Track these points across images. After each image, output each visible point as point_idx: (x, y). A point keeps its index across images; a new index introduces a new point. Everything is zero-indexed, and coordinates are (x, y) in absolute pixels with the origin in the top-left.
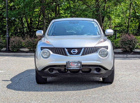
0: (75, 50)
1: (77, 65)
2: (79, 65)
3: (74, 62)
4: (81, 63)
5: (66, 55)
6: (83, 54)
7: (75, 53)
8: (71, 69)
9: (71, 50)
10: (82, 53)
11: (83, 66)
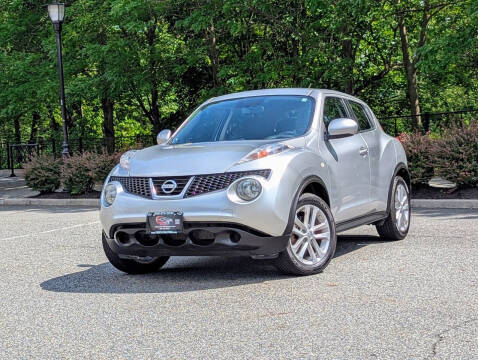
0: (171, 183)
1: (171, 224)
2: (178, 222)
3: (166, 216)
4: (181, 217)
5: (149, 196)
6: (189, 194)
7: (170, 189)
8: (158, 232)
9: (162, 183)
10: (188, 190)
11: (187, 225)
